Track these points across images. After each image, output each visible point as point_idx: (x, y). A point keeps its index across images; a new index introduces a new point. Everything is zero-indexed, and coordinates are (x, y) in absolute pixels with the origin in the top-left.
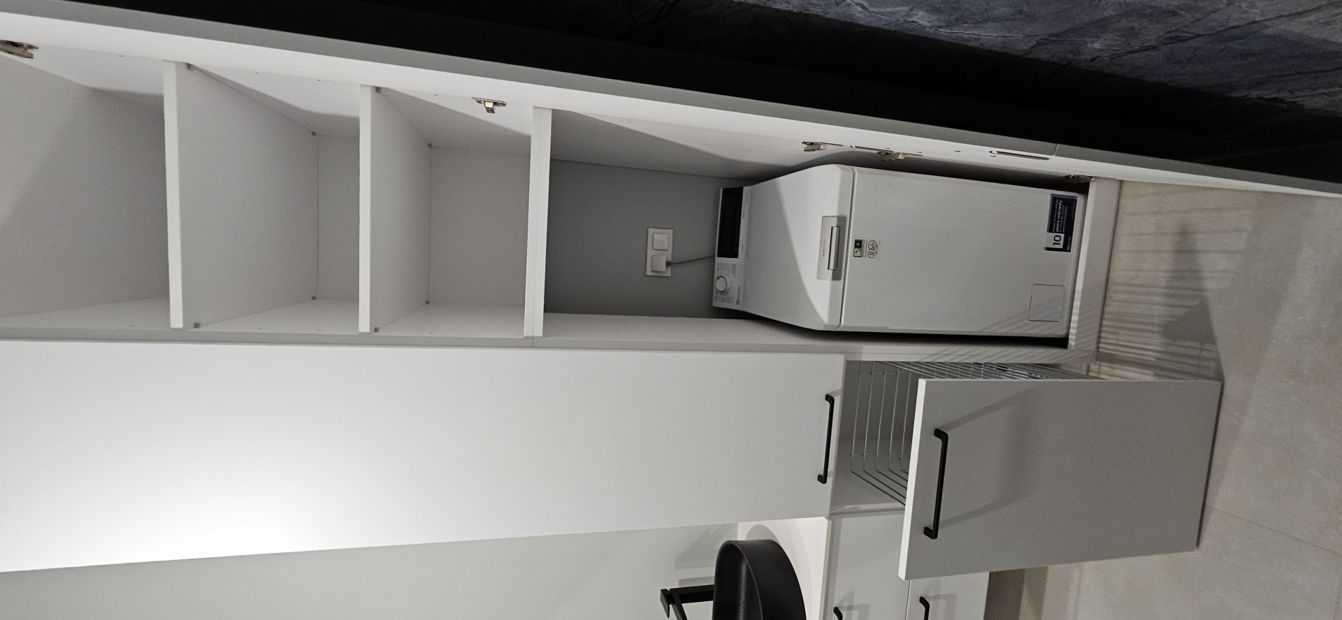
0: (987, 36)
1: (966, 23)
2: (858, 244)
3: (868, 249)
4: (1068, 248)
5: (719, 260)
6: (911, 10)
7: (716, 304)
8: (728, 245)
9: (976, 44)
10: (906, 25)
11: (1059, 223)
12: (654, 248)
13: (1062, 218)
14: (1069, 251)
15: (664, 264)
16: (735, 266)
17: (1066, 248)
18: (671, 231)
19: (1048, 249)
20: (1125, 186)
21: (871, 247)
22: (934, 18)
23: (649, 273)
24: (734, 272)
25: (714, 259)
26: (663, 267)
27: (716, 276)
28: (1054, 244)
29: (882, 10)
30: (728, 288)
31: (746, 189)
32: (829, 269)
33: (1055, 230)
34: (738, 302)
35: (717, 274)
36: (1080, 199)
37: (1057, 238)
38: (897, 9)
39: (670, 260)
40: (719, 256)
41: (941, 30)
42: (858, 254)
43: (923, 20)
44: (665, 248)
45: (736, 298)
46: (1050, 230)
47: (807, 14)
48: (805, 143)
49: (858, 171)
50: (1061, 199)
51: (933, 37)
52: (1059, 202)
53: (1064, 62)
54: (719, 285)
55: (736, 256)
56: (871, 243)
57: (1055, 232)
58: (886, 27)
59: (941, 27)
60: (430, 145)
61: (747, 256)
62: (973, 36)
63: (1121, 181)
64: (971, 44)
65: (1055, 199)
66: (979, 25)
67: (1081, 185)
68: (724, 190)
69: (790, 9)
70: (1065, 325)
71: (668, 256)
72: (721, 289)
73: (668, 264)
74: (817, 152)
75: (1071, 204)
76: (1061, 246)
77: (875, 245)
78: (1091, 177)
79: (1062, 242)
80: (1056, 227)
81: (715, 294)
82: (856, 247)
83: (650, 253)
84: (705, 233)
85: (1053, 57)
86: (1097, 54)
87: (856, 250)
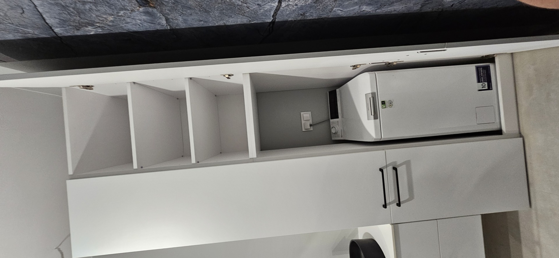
0: (397, 8)
1: (385, 6)
2: (383, 103)
3: (388, 104)
4: (491, 88)
5: (331, 120)
6: (360, 7)
7: (333, 139)
8: (334, 114)
9: (395, 12)
10: (362, 13)
11: (483, 78)
12: (304, 120)
13: (484, 75)
14: (492, 89)
15: (309, 125)
16: (338, 122)
17: (490, 88)
18: (310, 112)
19: (480, 90)
20: (514, 55)
21: (389, 103)
22: (371, 7)
23: (304, 130)
24: (338, 124)
25: (330, 120)
26: (309, 127)
27: (331, 127)
28: (483, 87)
29: (349, 10)
30: (337, 131)
31: (338, 90)
32: (372, 115)
33: (482, 81)
34: (342, 137)
35: (331, 126)
36: (491, 66)
37: (484, 85)
38: (354, 8)
39: (311, 123)
40: (331, 119)
41: (377, 11)
42: (384, 107)
43: (367, 9)
44: (309, 119)
45: (341, 135)
46: (479, 81)
47: (322, 18)
48: (352, 66)
49: (377, 73)
50: (481, 67)
51: (376, 14)
52: (480, 69)
53: (440, 10)
54: (333, 131)
55: (338, 118)
56: (389, 101)
57: (482, 82)
58: (355, 15)
59: (376, 10)
60: (216, 96)
61: (342, 117)
62: (392, 10)
63: (512, 54)
64: (393, 13)
65: (477, 68)
66: (391, 5)
67: (491, 59)
68: (329, 92)
69: (314, 18)
70: (498, 123)
71: (311, 122)
72: (334, 132)
73: (311, 125)
74: (357, 69)
75: (487, 69)
76: (487, 88)
77: (391, 102)
78: (494, 55)
79: (486, 86)
80: (481, 80)
81: (332, 135)
82: (382, 104)
83: (303, 122)
84: (324, 111)
85: (433, 9)
86: (452, 4)
87: (383, 105)
